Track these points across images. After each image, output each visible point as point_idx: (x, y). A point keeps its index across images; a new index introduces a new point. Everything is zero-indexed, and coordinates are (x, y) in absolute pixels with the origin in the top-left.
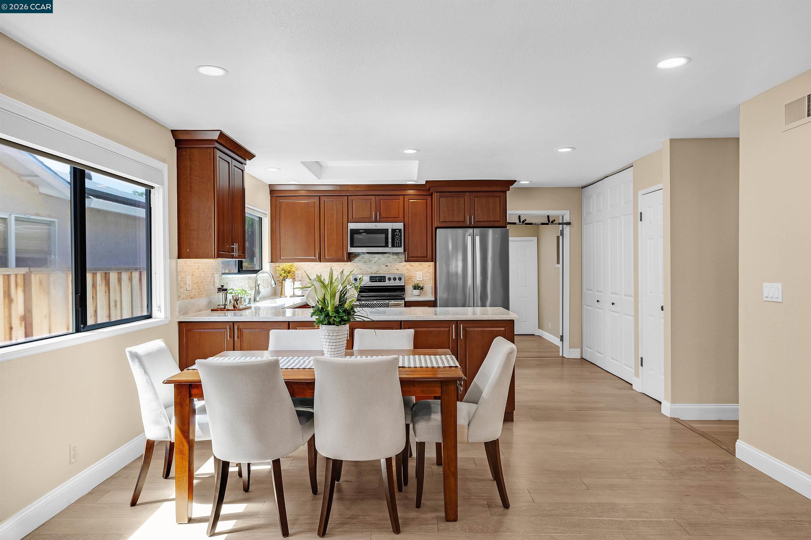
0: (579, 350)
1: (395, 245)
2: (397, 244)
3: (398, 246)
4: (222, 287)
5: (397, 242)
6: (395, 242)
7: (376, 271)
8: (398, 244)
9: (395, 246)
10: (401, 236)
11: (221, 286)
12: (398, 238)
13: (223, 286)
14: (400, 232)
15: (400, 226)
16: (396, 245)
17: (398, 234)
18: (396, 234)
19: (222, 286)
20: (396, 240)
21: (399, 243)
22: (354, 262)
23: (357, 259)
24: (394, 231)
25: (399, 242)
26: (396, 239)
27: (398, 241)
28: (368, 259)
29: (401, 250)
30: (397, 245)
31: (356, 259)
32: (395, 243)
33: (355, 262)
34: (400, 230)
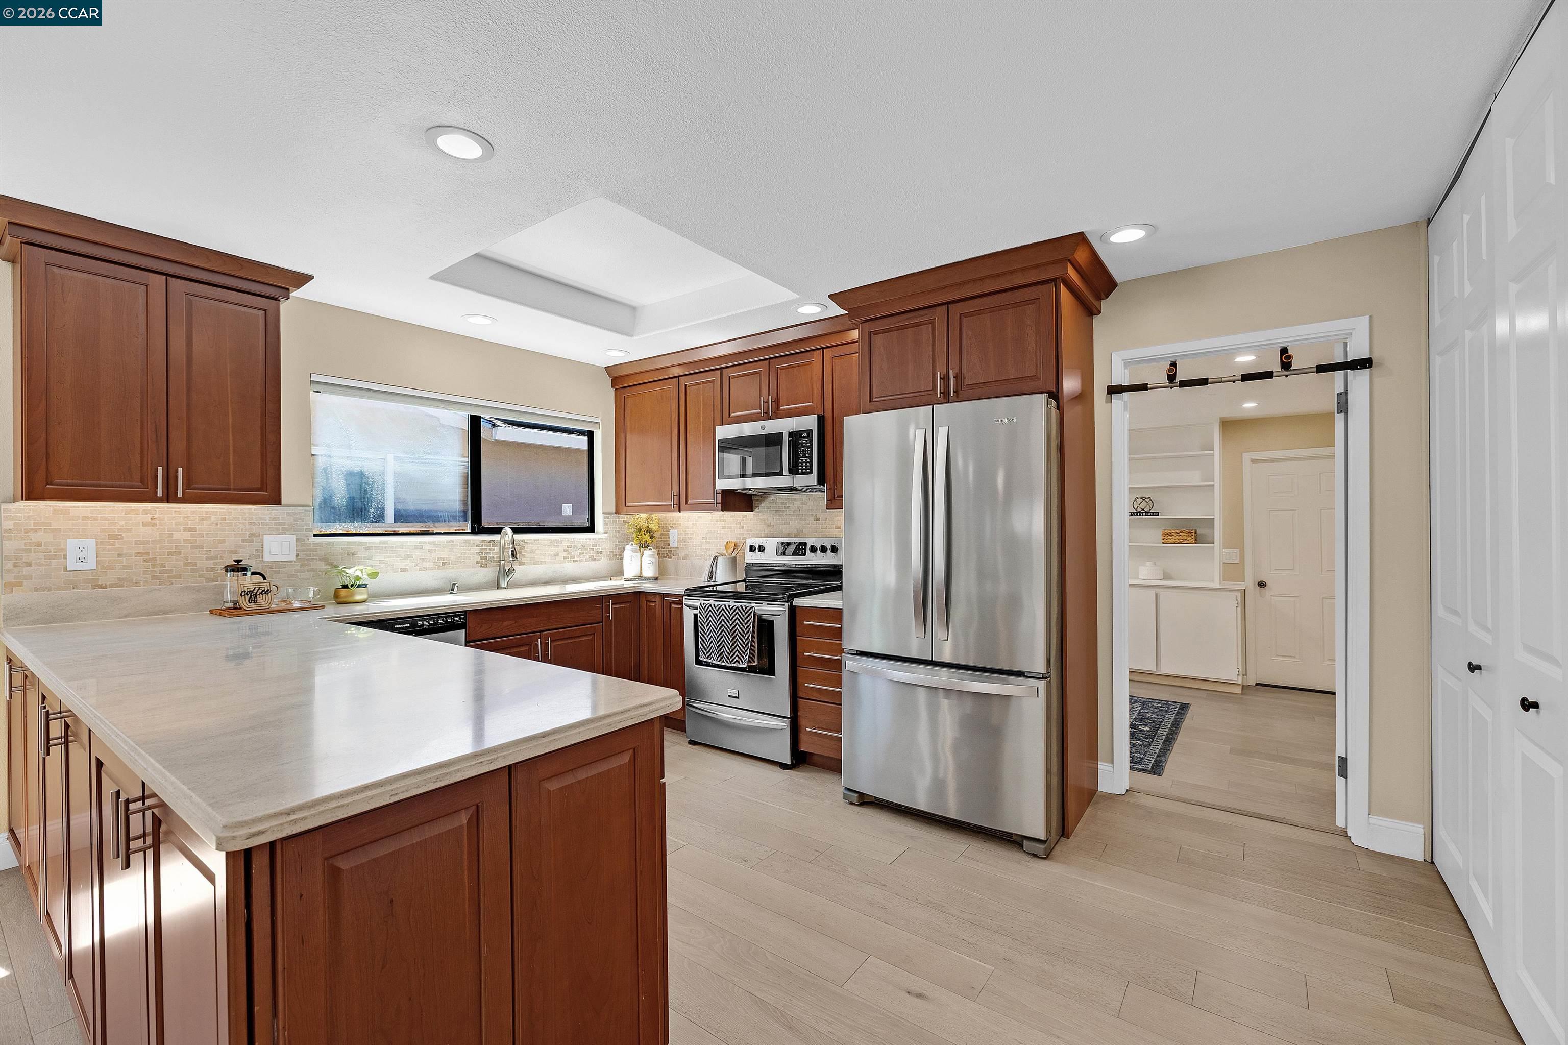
0: (1419, 830)
1: (800, 469)
2: (804, 467)
3: (804, 471)
4: (238, 564)
5: (804, 462)
6: (800, 461)
7: (798, 531)
8: (806, 466)
9: (800, 471)
10: (811, 447)
11: (235, 561)
12: (805, 451)
13: (241, 561)
14: (809, 436)
15: (809, 422)
16: (802, 469)
17: (804, 443)
18: (802, 443)
19: (238, 561)
20: (802, 457)
21: (806, 464)
22: (758, 512)
23: (764, 505)
24: (795, 436)
25: (808, 460)
26: (801, 455)
27: (806, 460)
28: (783, 504)
29: (811, 480)
30: (804, 469)
31: (762, 505)
32: (800, 464)
33: (761, 512)
34: (809, 433)
